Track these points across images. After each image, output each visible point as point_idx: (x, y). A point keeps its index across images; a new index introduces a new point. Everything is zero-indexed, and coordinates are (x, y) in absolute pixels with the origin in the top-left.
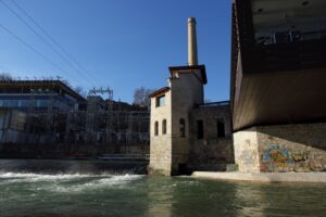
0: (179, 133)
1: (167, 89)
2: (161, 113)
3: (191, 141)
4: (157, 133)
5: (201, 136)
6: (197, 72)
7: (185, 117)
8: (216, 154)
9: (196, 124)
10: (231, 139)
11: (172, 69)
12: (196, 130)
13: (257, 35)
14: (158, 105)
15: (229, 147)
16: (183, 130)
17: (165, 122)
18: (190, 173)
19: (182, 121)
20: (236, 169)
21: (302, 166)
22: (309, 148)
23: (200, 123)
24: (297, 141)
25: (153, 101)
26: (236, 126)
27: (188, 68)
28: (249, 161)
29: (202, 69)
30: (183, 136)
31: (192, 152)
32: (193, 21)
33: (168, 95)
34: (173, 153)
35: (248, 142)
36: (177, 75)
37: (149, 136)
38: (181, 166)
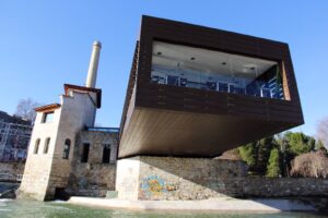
0: (62, 154)
1: (59, 106)
2: (46, 130)
3: (74, 165)
4: (36, 152)
5: (85, 159)
6: (94, 95)
7: (72, 139)
8: (98, 180)
9: (81, 148)
10: (115, 165)
11: (68, 87)
12: (81, 152)
13: (153, 74)
14: (44, 120)
15: (111, 173)
16: (67, 151)
17: (48, 140)
18: (66, 199)
19: (68, 142)
20: (115, 196)
21: (173, 195)
22: (181, 179)
23: (87, 147)
24: (172, 173)
25: (40, 115)
26: (121, 154)
27: (85, 89)
29: (99, 93)
30: (67, 158)
31: (72, 176)
32: (99, 45)
33: (58, 112)
34: (51, 175)
35: (131, 170)
36: (71, 94)
37: (26, 153)
38: (57, 189)
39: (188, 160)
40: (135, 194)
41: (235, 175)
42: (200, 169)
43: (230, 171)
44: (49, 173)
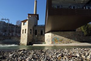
0: (29, 33)
1: (27, 20)
2: (25, 27)
3: (33, 36)
4: (23, 33)
5: (36, 34)
6: (36, 16)
7: (32, 29)
8: (40, 40)
9: (35, 31)
10: (44, 35)
11: (29, 14)
12: (35, 32)
14: (24, 24)
15: (44, 37)
16: (31, 32)
17: (26, 30)
18: (32, 45)
19: (31, 30)
20: (45, 43)
21: (61, 42)
22: (64, 38)
23: (36, 31)
24: (61, 36)
25: (23, 23)
26: (46, 32)
27: (34, 14)
28: (49, 41)
29: (38, 15)
30: (31, 34)
31: (33, 39)
32: (36, 1)
33: (27, 22)
34: (28, 39)
35: (49, 36)
36: (30, 16)
38: (30, 43)
39: (65, 32)
40: (51, 42)
41: (80, 36)
42: (69, 35)
43: (78, 35)
44: (27, 38)
